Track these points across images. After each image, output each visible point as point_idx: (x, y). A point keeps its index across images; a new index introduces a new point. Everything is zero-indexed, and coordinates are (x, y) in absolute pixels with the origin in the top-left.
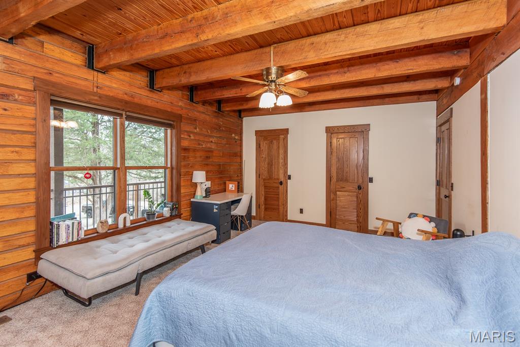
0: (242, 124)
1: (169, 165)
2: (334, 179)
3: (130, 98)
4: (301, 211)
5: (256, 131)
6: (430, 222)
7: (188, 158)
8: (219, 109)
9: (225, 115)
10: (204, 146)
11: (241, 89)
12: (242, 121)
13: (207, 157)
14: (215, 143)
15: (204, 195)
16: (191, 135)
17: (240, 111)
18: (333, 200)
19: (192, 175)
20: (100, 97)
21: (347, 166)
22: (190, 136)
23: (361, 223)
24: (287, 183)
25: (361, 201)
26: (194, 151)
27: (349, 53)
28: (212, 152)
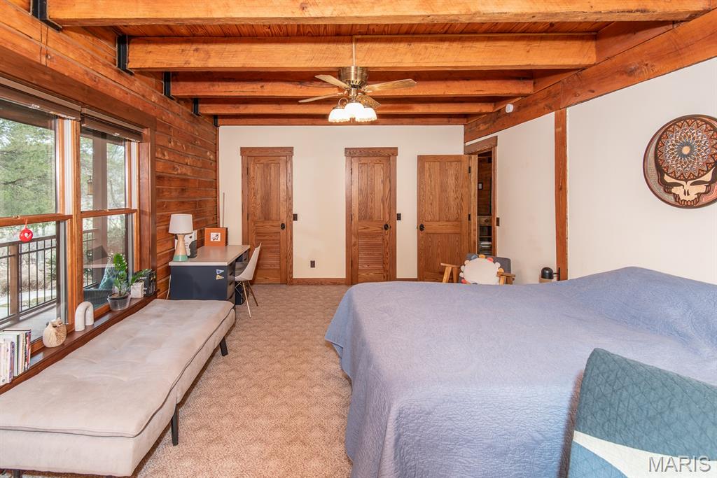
0: (217, 135)
1: (135, 206)
2: (356, 218)
3: (94, 83)
4: (313, 264)
5: (241, 148)
6: (494, 262)
7: (163, 192)
8: (196, 111)
9: (200, 120)
10: (179, 171)
11: (262, 87)
12: (217, 131)
13: (183, 190)
14: (190, 166)
15: (189, 254)
16: (166, 154)
17: (215, 117)
18: (354, 245)
19: (169, 220)
20: (53, 77)
21: (372, 199)
22: (164, 155)
23: (387, 271)
24: (292, 225)
25: (387, 244)
26: (169, 180)
27: (454, 65)
28: (187, 180)
